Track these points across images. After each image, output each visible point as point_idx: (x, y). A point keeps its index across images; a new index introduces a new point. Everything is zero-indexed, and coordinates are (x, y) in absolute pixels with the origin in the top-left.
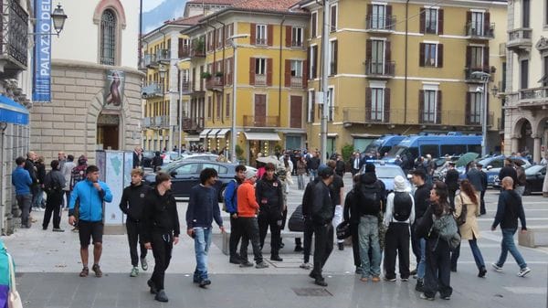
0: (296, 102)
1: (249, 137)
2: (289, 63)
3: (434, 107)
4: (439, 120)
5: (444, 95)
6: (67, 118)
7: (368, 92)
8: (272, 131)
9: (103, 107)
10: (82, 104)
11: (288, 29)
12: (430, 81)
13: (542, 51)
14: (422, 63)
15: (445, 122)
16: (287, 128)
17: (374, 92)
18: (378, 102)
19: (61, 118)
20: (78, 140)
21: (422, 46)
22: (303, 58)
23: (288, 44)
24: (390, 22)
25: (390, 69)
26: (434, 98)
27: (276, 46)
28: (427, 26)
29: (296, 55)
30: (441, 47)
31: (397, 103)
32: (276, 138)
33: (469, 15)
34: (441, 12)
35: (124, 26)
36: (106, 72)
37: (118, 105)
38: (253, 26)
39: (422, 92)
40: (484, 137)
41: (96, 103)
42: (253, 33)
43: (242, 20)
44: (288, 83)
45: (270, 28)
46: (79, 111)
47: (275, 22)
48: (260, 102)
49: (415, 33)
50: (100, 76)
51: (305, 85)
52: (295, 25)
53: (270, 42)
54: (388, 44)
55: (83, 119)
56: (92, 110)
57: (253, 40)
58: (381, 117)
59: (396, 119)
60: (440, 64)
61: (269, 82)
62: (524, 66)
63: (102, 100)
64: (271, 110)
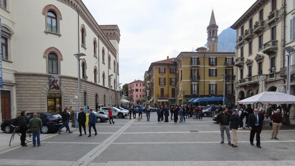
0: (173, 90)
1: (158, 101)
2: (171, 79)
3: (214, 89)
4: (216, 93)
5: (217, 85)
6: (32, 95)
7: (192, 85)
8: (166, 99)
9: (49, 90)
10: (38, 89)
11: (170, 69)
12: (213, 81)
13: (247, 65)
14: (210, 75)
15: (218, 94)
16: (171, 98)
17: (193, 85)
18: (195, 88)
19: (29, 95)
20: (37, 103)
21: (210, 70)
22: (175, 77)
23: (170, 73)
24: (198, 63)
25: (199, 78)
26: (214, 86)
27: (167, 74)
28: (211, 63)
29: (173, 76)
30: (216, 70)
31: (201, 88)
32: (167, 101)
33: (226, 59)
34: (216, 59)
35: (62, 60)
36: (49, 77)
37: (58, 89)
38: (159, 69)
39: (210, 85)
40: (224, 98)
41: (45, 88)
42: (159, 70)
43: (156, 67)
44: (170, 85)
45: (165, 69)
46: (36, 92)
47: (166, 67)
48: (162, 90)
49: (207, 66)
50: (47, 78)
51: (176, 85)
52: (173, 67)
53: (165, 72)
54: (198, 70)
55: (39, 95)
56: (43, 91)
57: (159, 73)
58: (196, 93)
59: (201, 93)
60: (216, 75)
61: (165, 84)
62: (242, 71)
63: (48, 88)
64: (165, 92)
